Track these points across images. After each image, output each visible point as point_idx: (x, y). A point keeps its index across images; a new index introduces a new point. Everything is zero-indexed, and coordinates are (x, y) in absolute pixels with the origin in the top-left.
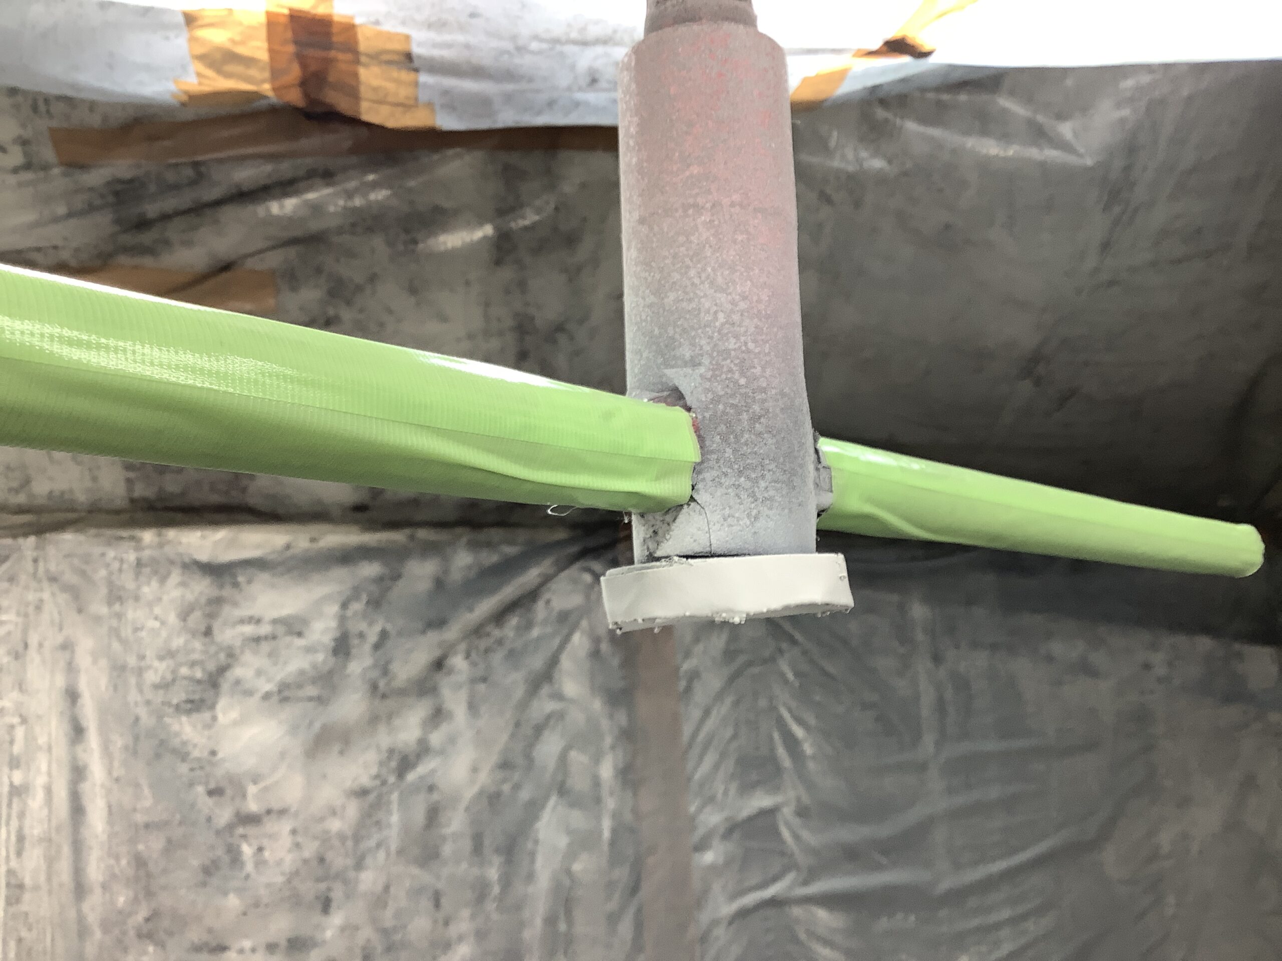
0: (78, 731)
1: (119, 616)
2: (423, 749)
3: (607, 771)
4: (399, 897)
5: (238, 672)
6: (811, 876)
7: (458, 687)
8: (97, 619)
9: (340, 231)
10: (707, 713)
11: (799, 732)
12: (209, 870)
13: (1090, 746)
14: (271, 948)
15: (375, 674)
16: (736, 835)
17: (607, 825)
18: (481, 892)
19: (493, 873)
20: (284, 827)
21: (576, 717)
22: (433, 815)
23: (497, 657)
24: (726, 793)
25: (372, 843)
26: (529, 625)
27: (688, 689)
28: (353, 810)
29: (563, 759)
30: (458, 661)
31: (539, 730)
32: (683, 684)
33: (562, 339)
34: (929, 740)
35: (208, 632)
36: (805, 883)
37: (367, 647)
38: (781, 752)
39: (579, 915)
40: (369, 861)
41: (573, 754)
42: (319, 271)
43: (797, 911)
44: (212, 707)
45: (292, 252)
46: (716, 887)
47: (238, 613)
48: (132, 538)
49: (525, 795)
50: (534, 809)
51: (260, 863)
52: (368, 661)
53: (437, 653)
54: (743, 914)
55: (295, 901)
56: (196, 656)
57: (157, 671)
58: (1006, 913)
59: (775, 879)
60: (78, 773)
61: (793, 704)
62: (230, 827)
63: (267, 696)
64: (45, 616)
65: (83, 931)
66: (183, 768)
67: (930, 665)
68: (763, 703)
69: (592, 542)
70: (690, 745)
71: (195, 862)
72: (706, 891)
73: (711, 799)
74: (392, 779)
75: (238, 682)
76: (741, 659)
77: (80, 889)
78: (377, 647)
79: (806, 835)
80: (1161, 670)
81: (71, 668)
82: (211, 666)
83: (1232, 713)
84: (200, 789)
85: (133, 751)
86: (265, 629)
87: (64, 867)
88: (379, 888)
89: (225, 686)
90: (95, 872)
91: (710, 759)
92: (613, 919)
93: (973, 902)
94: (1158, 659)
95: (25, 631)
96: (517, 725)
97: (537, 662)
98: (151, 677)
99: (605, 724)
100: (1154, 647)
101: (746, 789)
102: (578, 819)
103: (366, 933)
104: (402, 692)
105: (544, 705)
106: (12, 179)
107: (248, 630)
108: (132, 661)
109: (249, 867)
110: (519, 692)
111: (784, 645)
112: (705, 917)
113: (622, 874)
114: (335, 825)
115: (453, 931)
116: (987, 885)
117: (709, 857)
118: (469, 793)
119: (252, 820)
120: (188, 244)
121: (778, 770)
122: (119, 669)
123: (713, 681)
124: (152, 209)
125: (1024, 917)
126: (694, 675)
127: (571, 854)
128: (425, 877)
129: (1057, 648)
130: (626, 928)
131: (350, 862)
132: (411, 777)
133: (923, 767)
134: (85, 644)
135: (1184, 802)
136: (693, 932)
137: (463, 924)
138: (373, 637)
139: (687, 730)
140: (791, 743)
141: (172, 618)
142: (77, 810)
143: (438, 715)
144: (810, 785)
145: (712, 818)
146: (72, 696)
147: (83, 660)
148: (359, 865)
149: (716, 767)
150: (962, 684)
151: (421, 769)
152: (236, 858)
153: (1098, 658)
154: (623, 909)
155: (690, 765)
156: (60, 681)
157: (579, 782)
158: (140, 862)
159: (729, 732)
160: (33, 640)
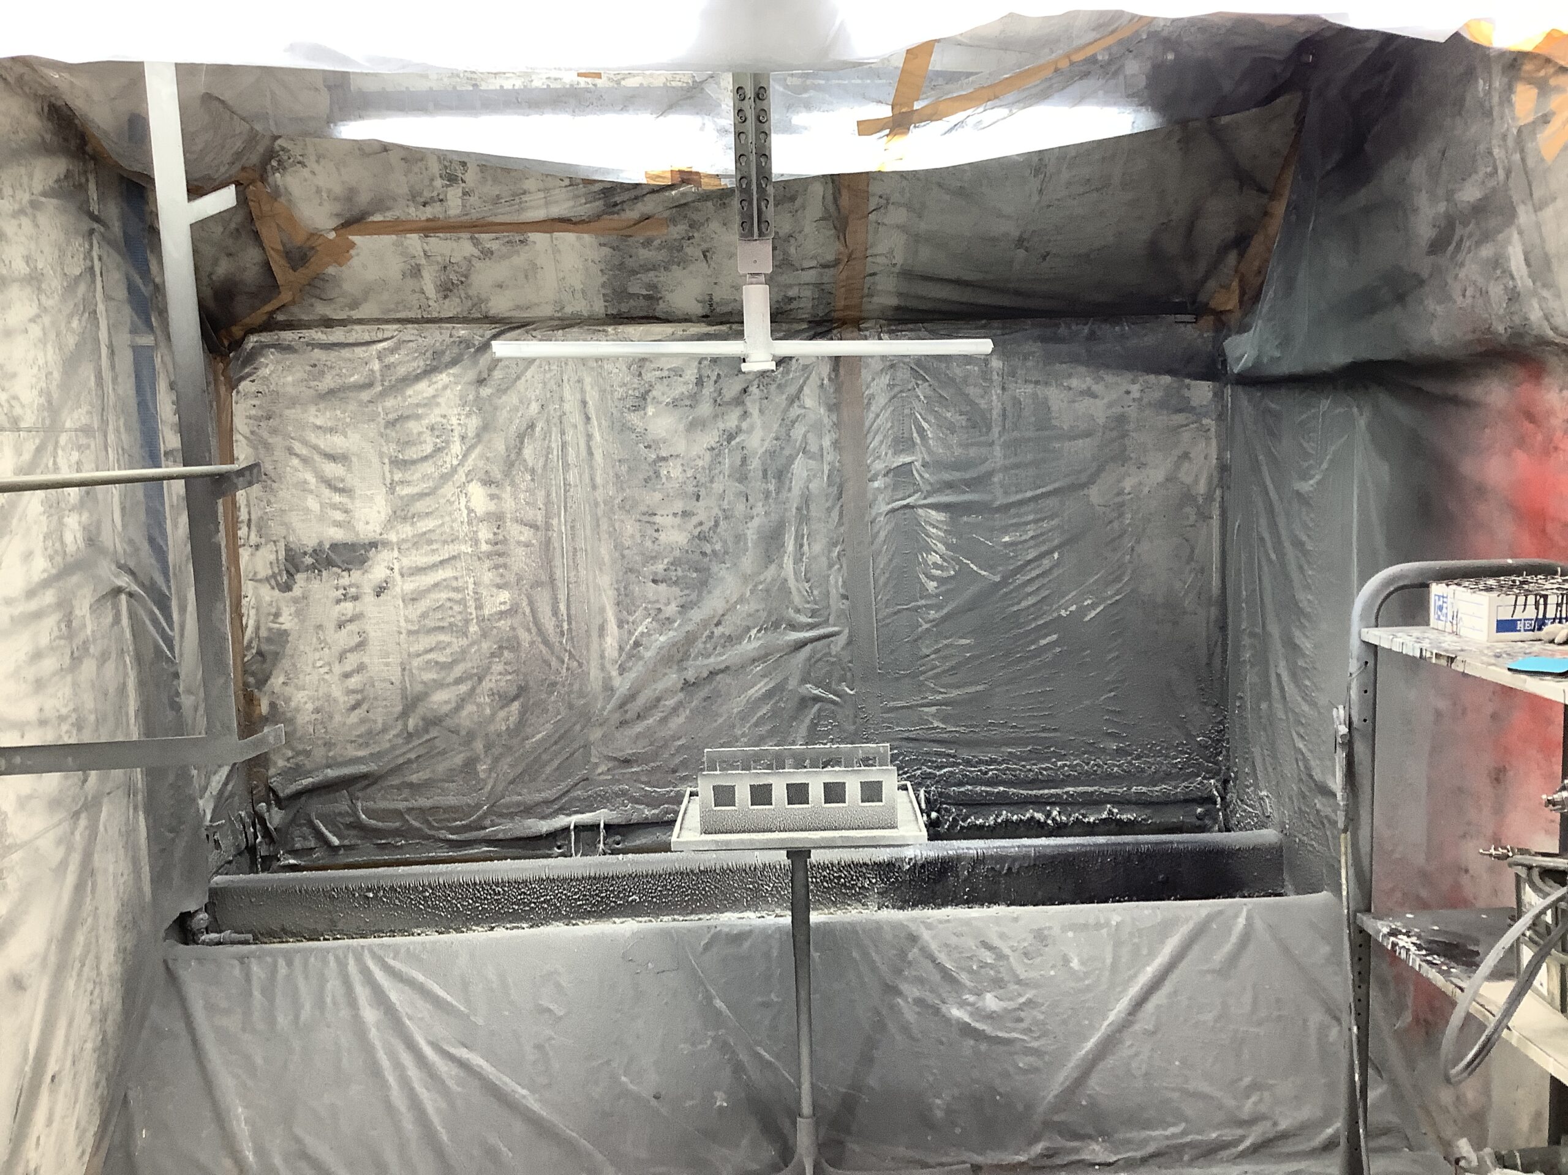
0: (588, 419)
1: (601, 367)
2: (739, 430)
3: (827, 442)
4: (730, 496)
5: (654, 393)
6: (929, 494)
7: (754, 401)
8: (592, 368)
9: (694, 202)
10: (878, 416)
11: (925, 425)
12: (647, 480)
13: (1088, 434)
14: (675, 515)
15: (715, 395)
16: (891, 475)
17: (826, 468)
18: (767, 495)
19: (772, 487)
20: (679, 461)
21: (812, 417)
22: (744, 460)
23: (773, 387)
24: (886, 454)
25: (717, 471)
26: (788, 373)
27: (869, 404)
28: (708, 456)
29: (805, 436)
30: (754, 389)
31: (793, 422)
32: (866, 401)
33: (792, 240)
34: (996, 430)
35: (640, 375)
36: (925, 498)
37: (712, 382)
38: (915, 435)
39: (813, 507)
40: (716, 479)
41: (809, 435)
42: (685, 217)
43: (920, 511)
44: (644, 409)
45: (674, 210)
46: (880, 498)
47: (653, 366)
48: (604, 331)
49: (787, 452)
50: (791, 459)
51: (669, 478)
52: (712, 390)
53: (744, 386)
54: (893, 511)
55: (683, 495)
56: (635, 386)
57: (620, 392)
58: (1031, 517)
59: (909, 496)
60: (589, 437)
61: (923, 412)
62: (655, 462)
63: (667, 404)
64: (569, 367)
65: (596, 504)
66: (633, 436)
67: (999, 391)
68: (907, 411)
69: (819, 330)
70: (868, 432)
71: (641, 477)
72: (875, 499)
73: (879, 457)
74: (725, 443)
75: (654, 398)
76: (897, 389)
77: (594, 487)
78: (716, 382)
79: (927, 476)
80: (1137, 395)
81: (583, 391)
82: (642, 391)
83: (1179, 418)
84: (641, 446)
85: (612, 427)
86: (666, 373)
87: (586, 477)
88: (721, 491)
89: (649, 400)
90: (599, 480)
91: (878, 438)
92: (829, 510)
93: (1013, 511)
94: (1135, 389)
95: (561, 374)
96: (783, 420)
97: (792, 390)
98: (616, 395)
99: (826, 420)
100: (1133, 382)
101: (896, 453)
102: (812, 463)
103: (716, 511)
104: (728, 403)
105: (795, 411)
106: (564, 190)
107: (658, 373)
108: (608, 388)
109: (664, 480)
110: (784, 404)
111: (920, 382)
112: (874, 512)
113: (834, 490)
114: (700, 463)
115: (755, 512)
116: (1021, 503)
117: (876, 484)
118: (761, 451)
119: (665, 459)
120: (632, 210)
121: (914, 444)
122: (603, 391)
123: (882, 400)
124: (618, 199)
125: (1042, 520)
126: (871, 397)
127: (809, 480)
128: (741, 487)
129: (1074, 382)
130: (835, 514)
131: (707, 479)
132: (733, 443)
133: (992, 444)
134: (588, 380)
135: (1141, 466)
136: (867, 518)
137: (759, 509)
138: (714, 378)
139: (867, 424)
140: (921, 431)
141: (624, 368)
142: (590, 453)
143: (745, 414)
144: (930, 451)
145: (879, 466)
146: (584, 403)
147: (588, 388)
148: (712, 481)
149: (882, 442)
150: (1016, 402)
151: (738, 440)
152: (657, 474)
153: (1097, 388)
154: (833, 506)
155: (868, 441)
156: (578, 396)
157: (813, 448)
158: (617, 476)
159: (889, 424)
160: (565, 378)
